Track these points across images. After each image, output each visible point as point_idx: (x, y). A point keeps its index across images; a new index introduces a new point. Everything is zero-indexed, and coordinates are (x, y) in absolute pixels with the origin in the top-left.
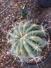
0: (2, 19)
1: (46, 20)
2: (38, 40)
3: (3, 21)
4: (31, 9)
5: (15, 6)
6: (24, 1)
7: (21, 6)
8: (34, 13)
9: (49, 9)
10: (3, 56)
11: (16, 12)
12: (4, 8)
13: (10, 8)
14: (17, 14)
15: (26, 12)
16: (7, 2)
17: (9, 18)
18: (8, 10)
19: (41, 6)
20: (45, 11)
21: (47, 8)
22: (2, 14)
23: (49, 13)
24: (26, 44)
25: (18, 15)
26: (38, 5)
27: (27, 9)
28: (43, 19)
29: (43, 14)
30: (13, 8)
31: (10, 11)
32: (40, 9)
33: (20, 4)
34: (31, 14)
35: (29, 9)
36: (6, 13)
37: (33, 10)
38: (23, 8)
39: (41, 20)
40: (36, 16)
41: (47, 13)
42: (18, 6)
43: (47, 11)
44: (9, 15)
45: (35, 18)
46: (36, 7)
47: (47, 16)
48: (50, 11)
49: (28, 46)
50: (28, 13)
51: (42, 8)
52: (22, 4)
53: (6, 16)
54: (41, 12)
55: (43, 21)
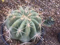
0: (38, 5)
1: (46, 42)
2: (27, 31)
3: (37, 6)
4: (53, 27)
5: (52, 13)
6: (58, 20)
7: (53, 17)
8: (50, 30)
9: (57, 42)
10: (7, 11)
11: (47, 15)
12: (48, 5)
13: (49, 9)
14: (46, 15)
15: (49, 23)
16: (53, 6)
17: (41, 10)
18: (47, 8)
19: (58, 35)
20: (54, 39)
21: (58, 40)
22: (42, 4)
23: (54, 43)
24: (21, 21)
25: (45, 17)
26: (58, 32)
27: (52, 23)
28: (47, 39)
29: (52, 38)
30: (50, 12)
31: (46, 10)
32: (55, 35)
33: (55, 17)
34: (49, 27)
35: (52, 25)
36: (44, 7)
37: (53, 29)
38: (52, 20)
39: (46, 37)
40: (48, 32)
41: (53, 41)
42: (52, 15)
43: (55, 41)
44: (43, 10)
45: (46, 31)
46: (56, 31)
47: (50, 43)
48: (56, 44)
49: (19, 22)
50: (49, 24)
51: (57, 36)
52: (55, 18)
53: (41, 7)
54: (53, 36)
55: (45, 40)
